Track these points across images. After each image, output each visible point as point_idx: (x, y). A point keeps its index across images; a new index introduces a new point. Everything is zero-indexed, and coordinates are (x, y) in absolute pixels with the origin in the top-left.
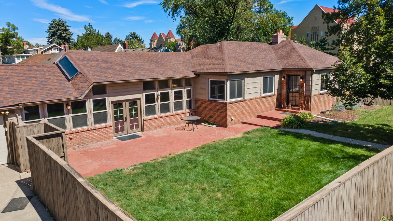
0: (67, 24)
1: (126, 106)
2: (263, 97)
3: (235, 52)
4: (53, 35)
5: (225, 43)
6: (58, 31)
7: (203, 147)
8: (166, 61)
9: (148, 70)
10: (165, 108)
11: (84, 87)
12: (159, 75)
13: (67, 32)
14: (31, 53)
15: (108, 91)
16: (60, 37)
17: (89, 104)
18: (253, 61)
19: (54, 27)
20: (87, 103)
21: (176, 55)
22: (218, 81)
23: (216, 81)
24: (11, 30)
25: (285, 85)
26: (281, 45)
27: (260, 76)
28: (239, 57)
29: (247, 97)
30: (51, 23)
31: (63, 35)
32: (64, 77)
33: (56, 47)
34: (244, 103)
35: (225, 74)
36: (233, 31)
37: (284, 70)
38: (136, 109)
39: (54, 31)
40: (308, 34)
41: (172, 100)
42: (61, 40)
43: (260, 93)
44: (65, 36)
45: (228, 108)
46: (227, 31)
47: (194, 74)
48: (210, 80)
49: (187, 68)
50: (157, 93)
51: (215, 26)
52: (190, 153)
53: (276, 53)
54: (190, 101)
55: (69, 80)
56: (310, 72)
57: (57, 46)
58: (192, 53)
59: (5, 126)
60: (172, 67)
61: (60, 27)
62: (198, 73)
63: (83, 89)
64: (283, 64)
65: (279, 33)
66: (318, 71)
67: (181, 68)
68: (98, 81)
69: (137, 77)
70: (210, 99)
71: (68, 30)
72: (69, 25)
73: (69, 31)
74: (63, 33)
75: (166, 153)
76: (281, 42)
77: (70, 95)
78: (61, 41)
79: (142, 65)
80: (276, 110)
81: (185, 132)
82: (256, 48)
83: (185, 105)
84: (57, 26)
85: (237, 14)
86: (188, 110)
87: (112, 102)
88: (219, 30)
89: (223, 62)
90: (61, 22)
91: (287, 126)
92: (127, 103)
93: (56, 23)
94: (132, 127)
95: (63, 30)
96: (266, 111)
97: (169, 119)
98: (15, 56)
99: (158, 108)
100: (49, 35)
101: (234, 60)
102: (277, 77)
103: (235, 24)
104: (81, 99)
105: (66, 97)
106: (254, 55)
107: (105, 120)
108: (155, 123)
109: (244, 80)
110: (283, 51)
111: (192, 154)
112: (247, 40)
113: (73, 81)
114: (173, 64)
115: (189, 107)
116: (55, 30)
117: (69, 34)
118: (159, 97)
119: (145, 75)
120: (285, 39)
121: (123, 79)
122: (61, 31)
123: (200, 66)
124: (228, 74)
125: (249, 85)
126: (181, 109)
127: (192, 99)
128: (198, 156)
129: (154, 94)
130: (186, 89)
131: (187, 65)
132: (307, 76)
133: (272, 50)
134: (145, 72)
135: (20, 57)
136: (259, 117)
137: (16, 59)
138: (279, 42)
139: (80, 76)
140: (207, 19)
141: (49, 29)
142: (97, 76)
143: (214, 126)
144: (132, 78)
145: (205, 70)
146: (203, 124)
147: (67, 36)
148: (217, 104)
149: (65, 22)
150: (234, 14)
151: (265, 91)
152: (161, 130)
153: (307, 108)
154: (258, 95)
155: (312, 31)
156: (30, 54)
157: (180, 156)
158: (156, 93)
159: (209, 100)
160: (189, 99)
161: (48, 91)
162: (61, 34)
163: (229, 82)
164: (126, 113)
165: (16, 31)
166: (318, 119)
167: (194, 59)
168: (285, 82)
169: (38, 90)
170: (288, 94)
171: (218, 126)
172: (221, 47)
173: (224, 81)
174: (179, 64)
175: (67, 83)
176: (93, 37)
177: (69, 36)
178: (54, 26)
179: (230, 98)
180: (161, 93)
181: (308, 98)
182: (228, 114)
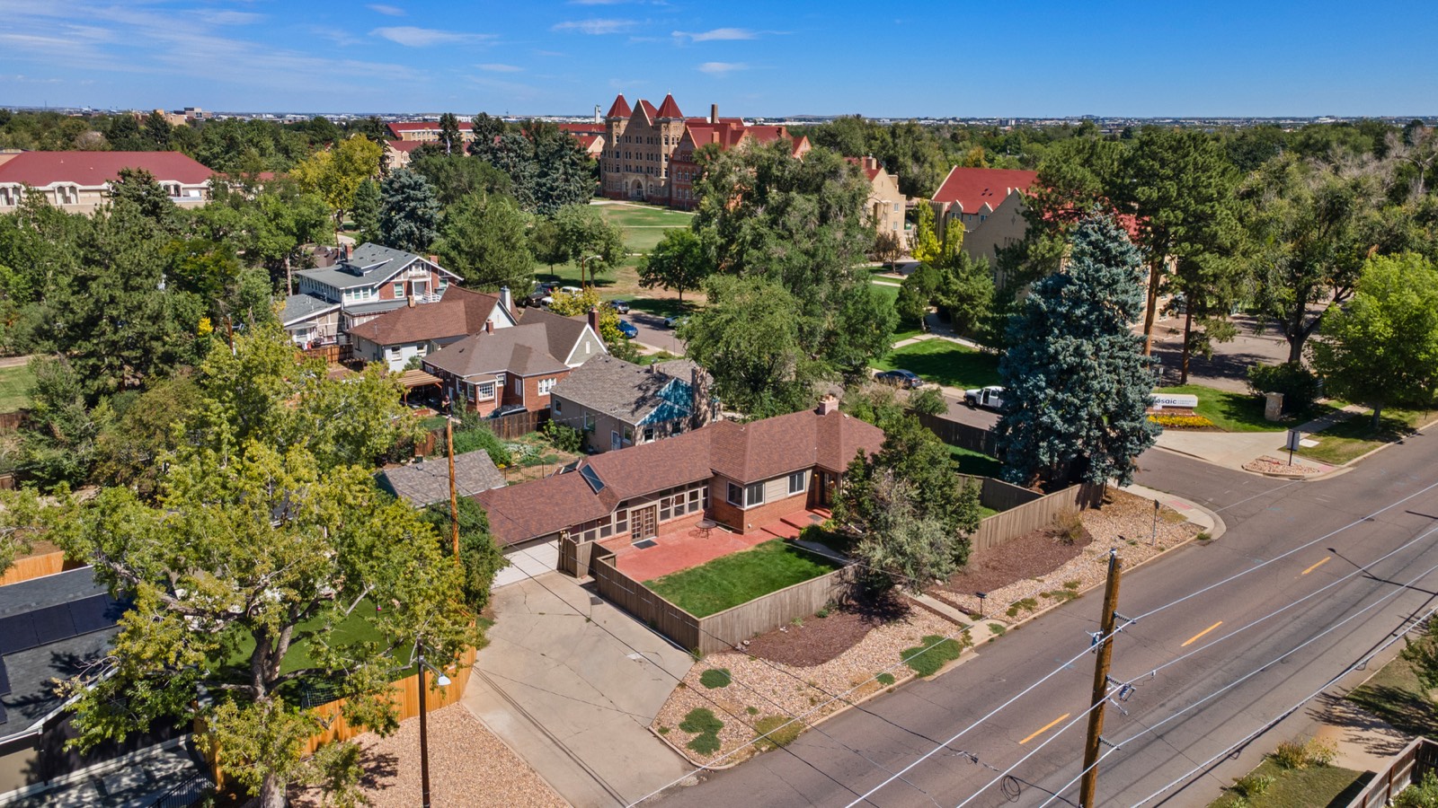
1: (643, 513)
2: (790, 497)
3: (760, 444)
5: (751, 426)
7: (713, 563)
8: (682, 454)
9: (664, 473)
10: (679, 511)
11: (611, 502)
12: (675, 479)
18: (780, 455)
20: (612, 517)
22: (736, 487)
23: (734, 486)
25: (819, 481)
26: (828, 418)
27: (785, 477)
29: (768, 501)
32: (590, 488)
34: (764, 507)
35: (743, 484)
37: (819, 466)
38: (652, 516)
41: (687, 501)
43: (785, 494)
45: (745, 515)
47: (712, 475)
48: (727, 483)
49: (704, 471)
52: (702, 568)
53: (819, 431)
55: (596, 493)
58: (712, 433)
60: (688, 463)
62: (717, 474)
63: (612, 506)
64: (819, 456)
67: (698, 472)
68: (623, 497)
69: (655, 486)
70: (727, 502)
75: (682, 567)
76: (829, 413)
77: (601, 511)
79: (657, 465)
80: (804, 513)
83: (701, 505)
86: (704, 510)
87: (632, 512)
89: (743, 465)
92: (645, 511)
94: (647, 533)
96: (793, 515)
97: (683, 522)
99: (672, 512)
101: (756, 460)
102: (808, 474)
104: (609, 513)
107: (625, 529)
108: (669, 528)
109: (764, 484)
110: (826, 431)
111: (703, 568)
113: (600, 494)
114: (689, 458)
118: (675, 501)
119: (661, 482)
121: (644, 493)
123: (719, 461)
124: (747, 482)
125: (772, 488)
126: (696, 509)
127: (708, 498)
128: (708, 571)
129: (669, 499)
130: (702, 489)
131: (705, 457)
133: (815, 425)
134: (661, 478)
136: (782, 520)
138: (826, 413)
139: (606, 490)
143: (731, 531)
144: (650, 489)
145: (723, 473)
146: (719, 527)
151: (792, 491)
152: (674, 534)
154: (783, 496)
157: (694, 570)
158: (671, 498)
160: (705, 499)
161: (584, 509)
163: (747, 489)
164: (643, 520)
167: (714, 445)
168: (819, 478)
169: (578, 508)
171: (734, 531)
172: (745, 434)
173: (742, 489)
174: (696, 456)
175: (594, 495)
179: (748, 505)
180: (676, 497)
182: (745, 520)
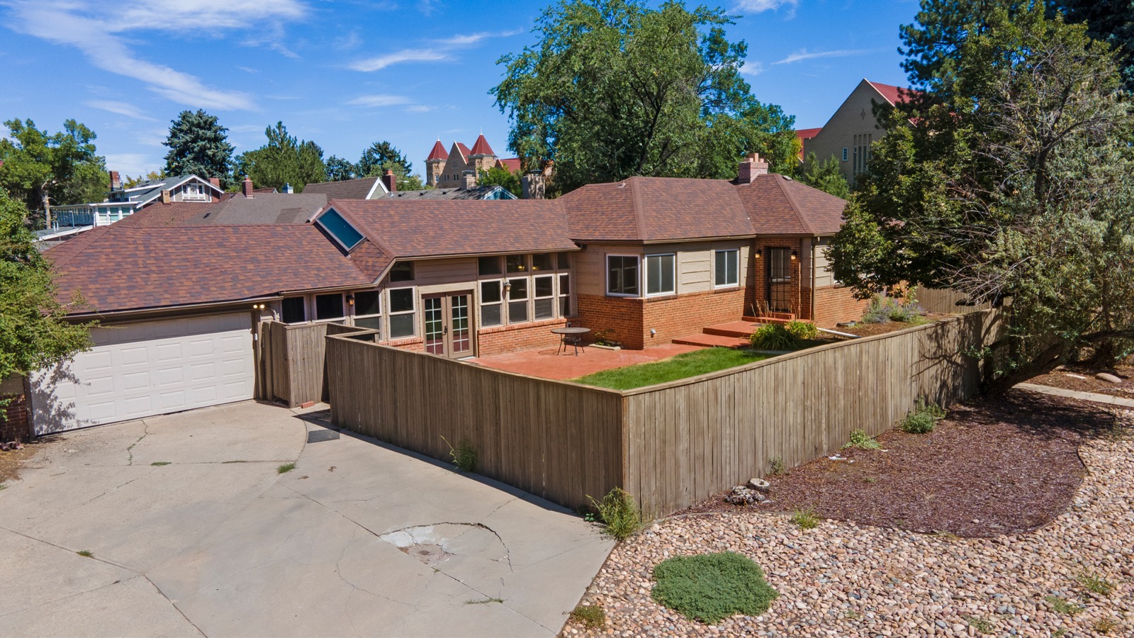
0: (219, 123)
1: (446, 304)
2: (716, 292)
3: (657, 201)
4: (181, 153)
5: (637, 180)
6: (194, 141)
8: (517, 218)
9: (486, 234)
10: (518, 313)
11: (377, 264)
12: (508, 245)
13: (219, 145)
14: (132, 200)
15: (416, 275)
16: (201, 157)
17: (385, 298)
18: (694, 218)
19: (186, 133)
20: (380, 296)
21: (535, 206)
22: (624, 257)
23: (621, 257)
24: (78, 138)
25: (762, 267)
26: (757, 185)
27: (709, 249)
28: (666, 209)
29: (683, 290)
30: (176, 121)
31: (210, 153)
32: (334, 247)
33: (198, 184)
34: (677, 302)
35: (639, 243)
36: (653, 155)
37: (759, 238)
38: (464, 312)
39: (186, 142)
40: (845, 153)
41: (531, 296)
42: (202, 164)
43: (708, 283)
44: (214, 155)
45: (644, 311)
46: (639, 153)
47: (576, 244)
48: (607, 255)
49: (559, 231)
50: (504, 281)
51: (613, 142)
53: (746, 201)
54: (567, 298)
55: (346, 253)
56: (810, 240)
57: (199, 182)
58: (568, 202)
59: (254, 332)
60: (531, 230)
61: (201, 132)
62: (584, 242)
63: (377, 268)
64: (758, 225)
65: (751, 160)
66: (825, 240)
67: (548, 233)
68: (401, 254)
69: (469, 248)
70: (608, 293)
71: (221, 140)
72: (224, 127)
73: (224, 141)
74: (208, 146)
76: (757, 179)
77: (355, 279)
78: (202, 167)
79: (473, 225)
80: (743, 319)
81: (561, 357)
82: (703, 192)
83: (556, 307)
84: (194, 128)
85: (664, 115)
86: (563, 318)
87: (424, 296)
88: (623, 152)
89: (634, 221)
90: (205, 119)
91: (761, 346)
92: (449, 299)
93: (192, 122)
94: (457, 347)
95: (210, 140)
96: (723, 321)
97: (525, 334)
98: (94, 207)
99: (505, 312)
100: (170, 152)
101: (656, 217)
102: (744, 252)
103: (659, 137)
104: (373, 288)
105: (349, 284)
106: (697, 205)
107: (410, 330)
108: (499, 341)
109: (676, 255)
110: (759, 198)
112: (685, 173)
113: (353, 254)
114: (532, 225)
115: (565, 311)
116: (188, 138)
117: (224, 150)
118: (508, 289)
119: (482, 245)
120: (765, 172)
121: (445, 252)
122: (204, 143)
123: (587, 228)
124: (645, 242)
125: (687, 265)
126: (550, 314)
127: (570, 295)
129: (499, 282)
130: (559, 275)
131: (559, 227)
132: (805, 249)
133: (737, 195)
134: (480, 240)
135: (108, 208)
136: (707, 331)
137: (97, 214)
138: (752, 179)
139: (366, 245)
140: (596, 129)
141: (172, 137)
142: (398, 245)
143: (618, 348)
144: (460, 250)
145: (597, 236)
146: (594, 345)
147: (220, 155)
148: (624, 304)
149: (216, 119)
150: (656, 117)
151: (720, 280)
152: (510, 354)
153: (807, 313)
154: (705, 288)
155: (855, 143)
156: (130, 202)
158: (502, 281)
159: (606, 297)
160: (565, 295)
161: (316, 272)
162: (203, 149)
163: (646, 259)
164: (447, 319)
165: (91, 142)
166: (826, 335)
167: (573, 213)
168: (762, 263)
169: (301, 270)
170: (768, 286)
171: (625, 346)
172: (629, 190)
173: (636, 258)
174: (544, 223)
175: (342, 257)
176: (289, 156)
177: (224, 153)
178: (185, 127)
179: (649, 292)
180: (511, 281)
181: (807, 294)
182: (645, 323)
